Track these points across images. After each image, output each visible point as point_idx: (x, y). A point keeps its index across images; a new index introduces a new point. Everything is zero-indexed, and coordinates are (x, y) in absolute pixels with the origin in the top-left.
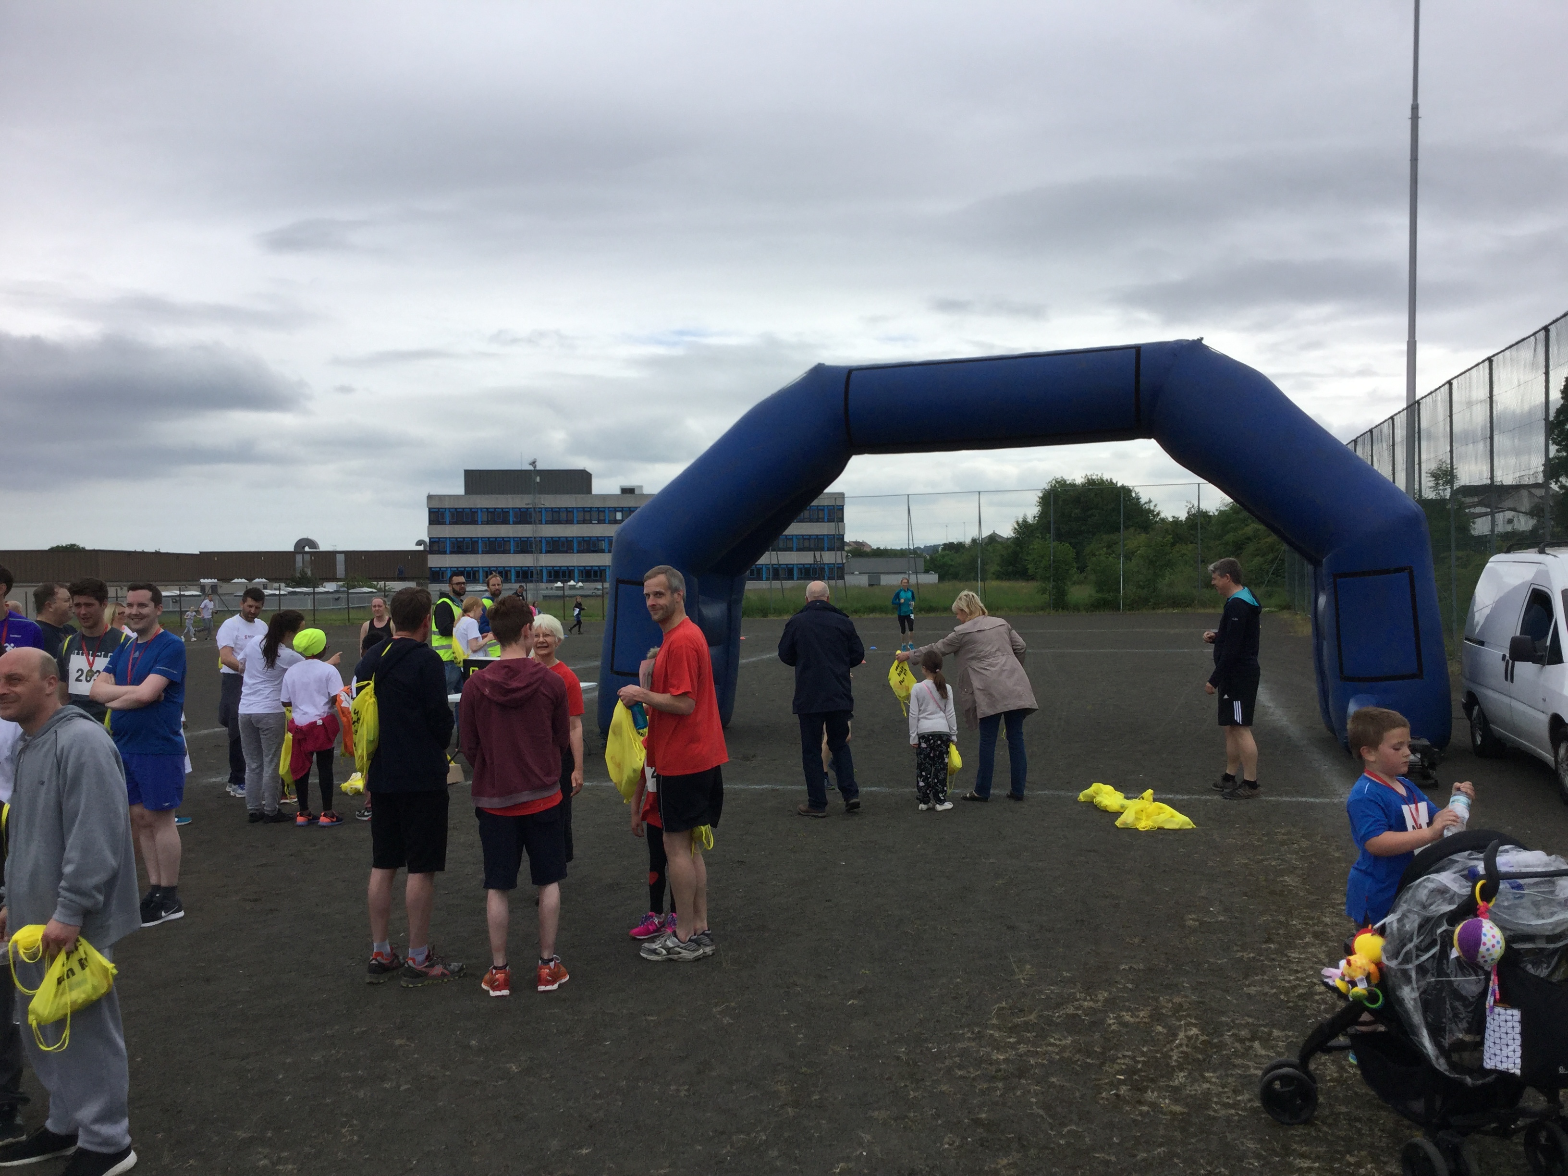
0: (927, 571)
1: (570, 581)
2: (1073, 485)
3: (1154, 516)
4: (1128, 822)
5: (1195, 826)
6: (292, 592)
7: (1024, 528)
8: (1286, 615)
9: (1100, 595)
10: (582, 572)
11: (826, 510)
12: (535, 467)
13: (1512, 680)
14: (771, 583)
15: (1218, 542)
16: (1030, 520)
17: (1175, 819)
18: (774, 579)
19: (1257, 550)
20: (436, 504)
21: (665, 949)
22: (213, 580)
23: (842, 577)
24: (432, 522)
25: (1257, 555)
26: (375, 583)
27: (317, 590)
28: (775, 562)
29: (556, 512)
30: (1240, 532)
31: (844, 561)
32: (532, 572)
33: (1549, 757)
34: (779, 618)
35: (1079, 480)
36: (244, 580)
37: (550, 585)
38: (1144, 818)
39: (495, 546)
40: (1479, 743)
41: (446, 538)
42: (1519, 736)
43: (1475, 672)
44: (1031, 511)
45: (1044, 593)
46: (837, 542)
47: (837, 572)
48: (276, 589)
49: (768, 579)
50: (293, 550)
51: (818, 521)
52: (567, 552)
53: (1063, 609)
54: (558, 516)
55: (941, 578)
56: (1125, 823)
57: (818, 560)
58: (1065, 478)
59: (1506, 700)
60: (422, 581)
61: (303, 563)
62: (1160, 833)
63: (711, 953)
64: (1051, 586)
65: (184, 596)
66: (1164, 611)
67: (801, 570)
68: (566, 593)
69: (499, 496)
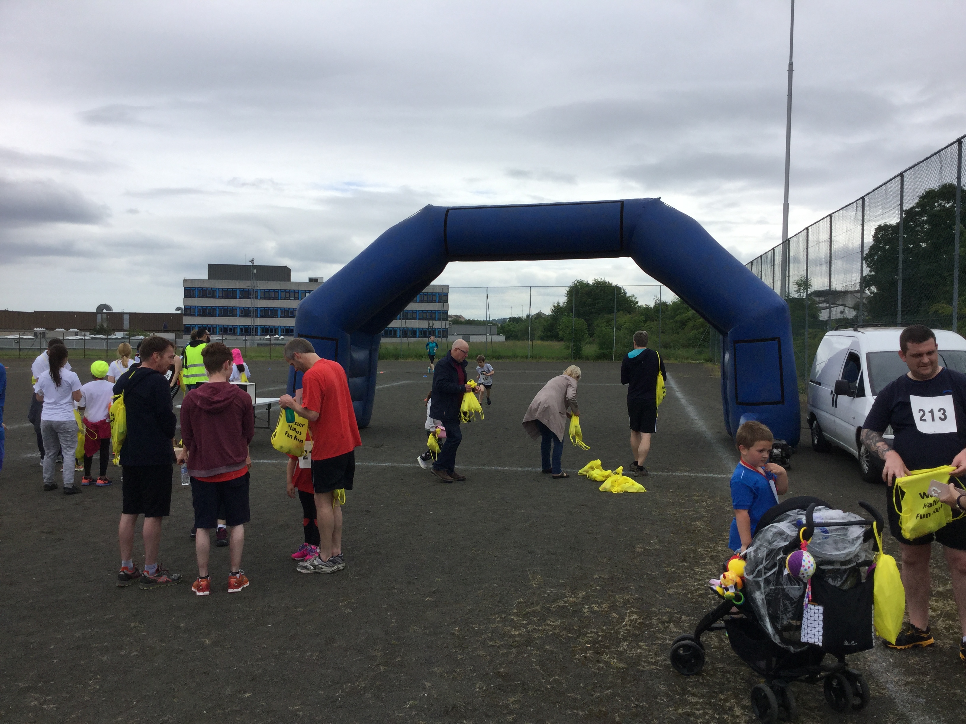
0: (498, 334)
1: (275, 335)
2: (587, 284)
3: (635, 304)
4: (607, 488)
5: (646, 491)
6: (94, 337)
7: (558, 310)
8: (709, 365)
9: (601, 351)
10: (283, 329)
11: (437, 294)
12: (253, 264)
13: (836, 407)
14: (401, 340)
15: (671, 321)
16: (561, 304)
17: (635, 486)
18: (403, 337)
19: (693, 326)
20: (189, 285)
21: (312, 566)
22: (43, 329)
23: (446, 337)
24: (186, 296)
25: (695, 329)
26: (148, 333)
27: (109, 337)
28: (404, 326)
29: (266, 292)
30: (684, 316)
31: (448, 327)
32: (250, 329)
33: (855, 452)
34: (406, 361)
35: (591, 282)
36: (63, 330)
37: (262, 337)
38: (616, 486)
39: (227, 312)
40: (816, 443)
41: (195, 306)
42: (839, 439)
43: (815, 402)
44: (562, 300)
45: (568, 349)
46: (444, 315)
47: (444, 333)
48: (83, 336)
49: (400, 337)
50: (95, 311)
51: (432, 302)
52: (273, 317)
53: (579, 358)
54: (268, 295)
55: (507, 338)
56: (605, 489)
57: (431, 325)
58: (583, 280)
59: (832, 418)
60: (179, 333)
61: (102, 320)
62: (625, 494)
63: (342, 568)
64: (572, 344)
65: (22, 338)
67: (421, 331)
68: (272, 342)
69: (231, 281)
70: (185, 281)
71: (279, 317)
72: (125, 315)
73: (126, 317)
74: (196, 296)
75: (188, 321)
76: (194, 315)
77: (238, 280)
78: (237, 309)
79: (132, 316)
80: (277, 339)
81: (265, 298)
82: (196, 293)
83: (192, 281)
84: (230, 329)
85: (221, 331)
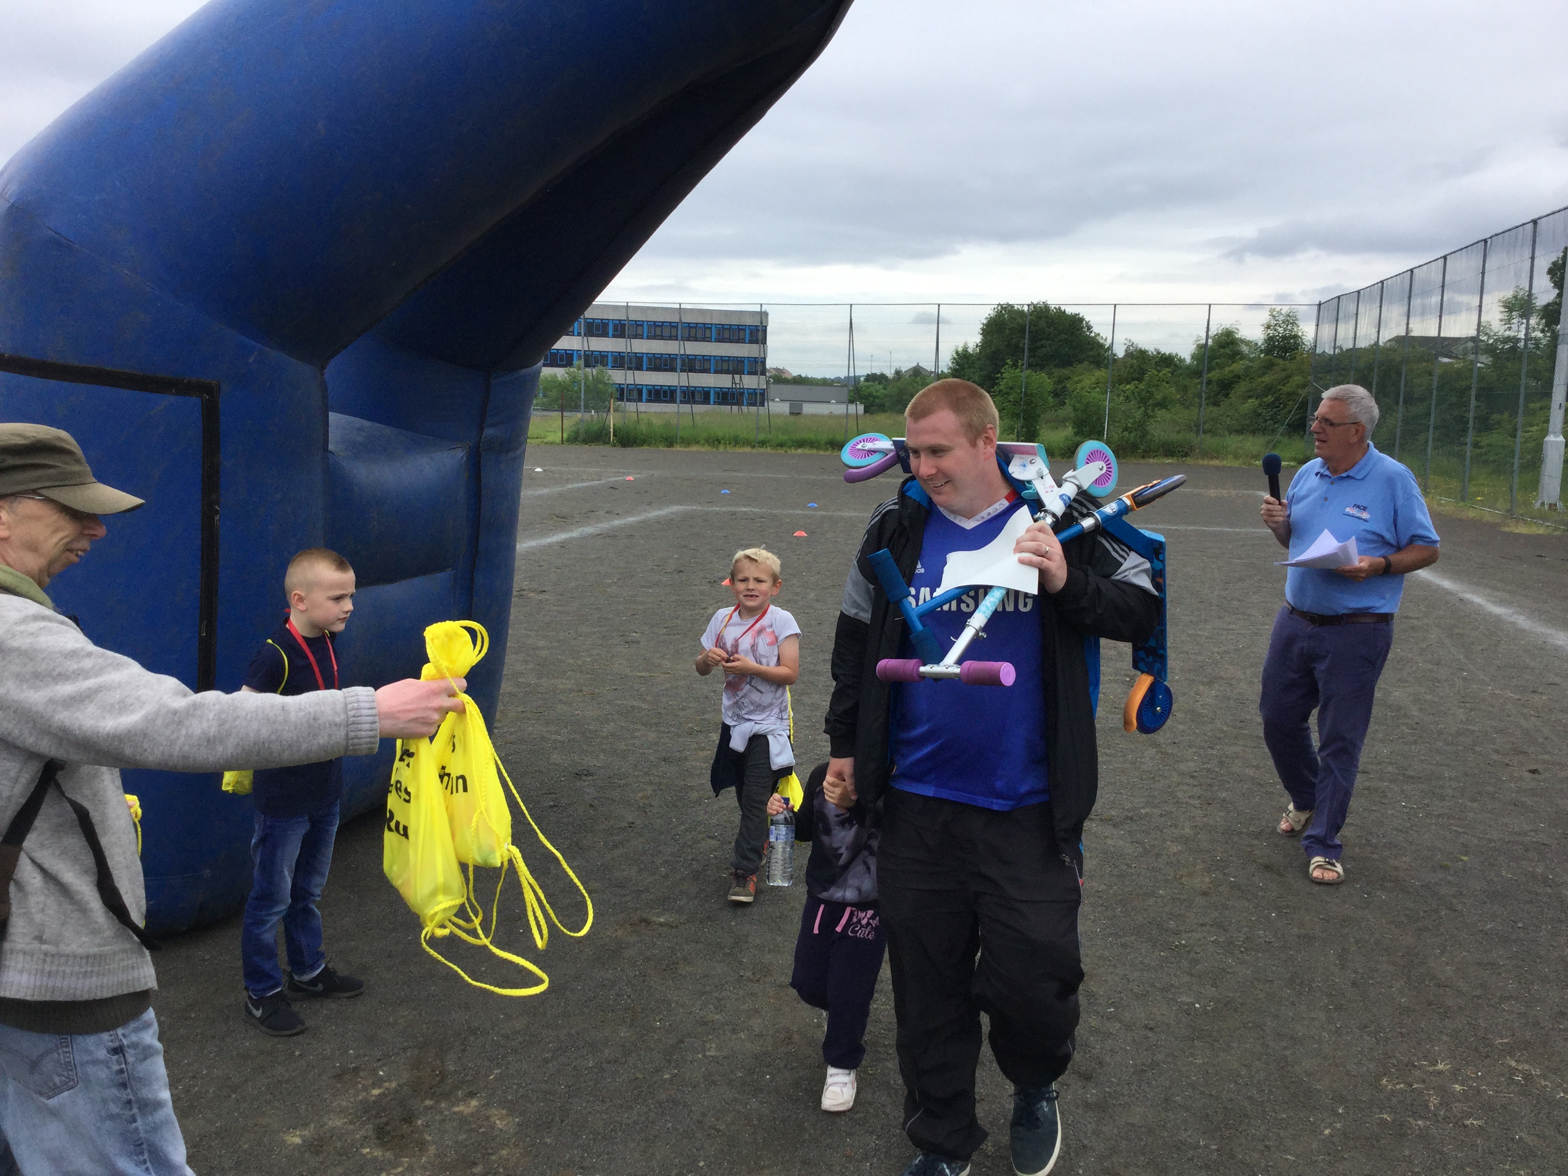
0: (852, 401)
2: (1021, 313)
3: (1107, 352)
7: (964, 359)
11: (747, 329)
14: (681, 407)
16: (970, 350)
18: (681, 402)
19: (1249, 391)
23: (762, 404)
25: (1250, 397)
30: (1227, 369)
31: (765, 387)
34: (687, 449)
44: (973, 339)
46: (757, 366)
47: (758, 398)
51: (738, 341)
55: (866, 411)
57: (737, 384)
58: (1013, 303)
64: (1020, 425)
66: (1156, 460)
67: (718, 394)
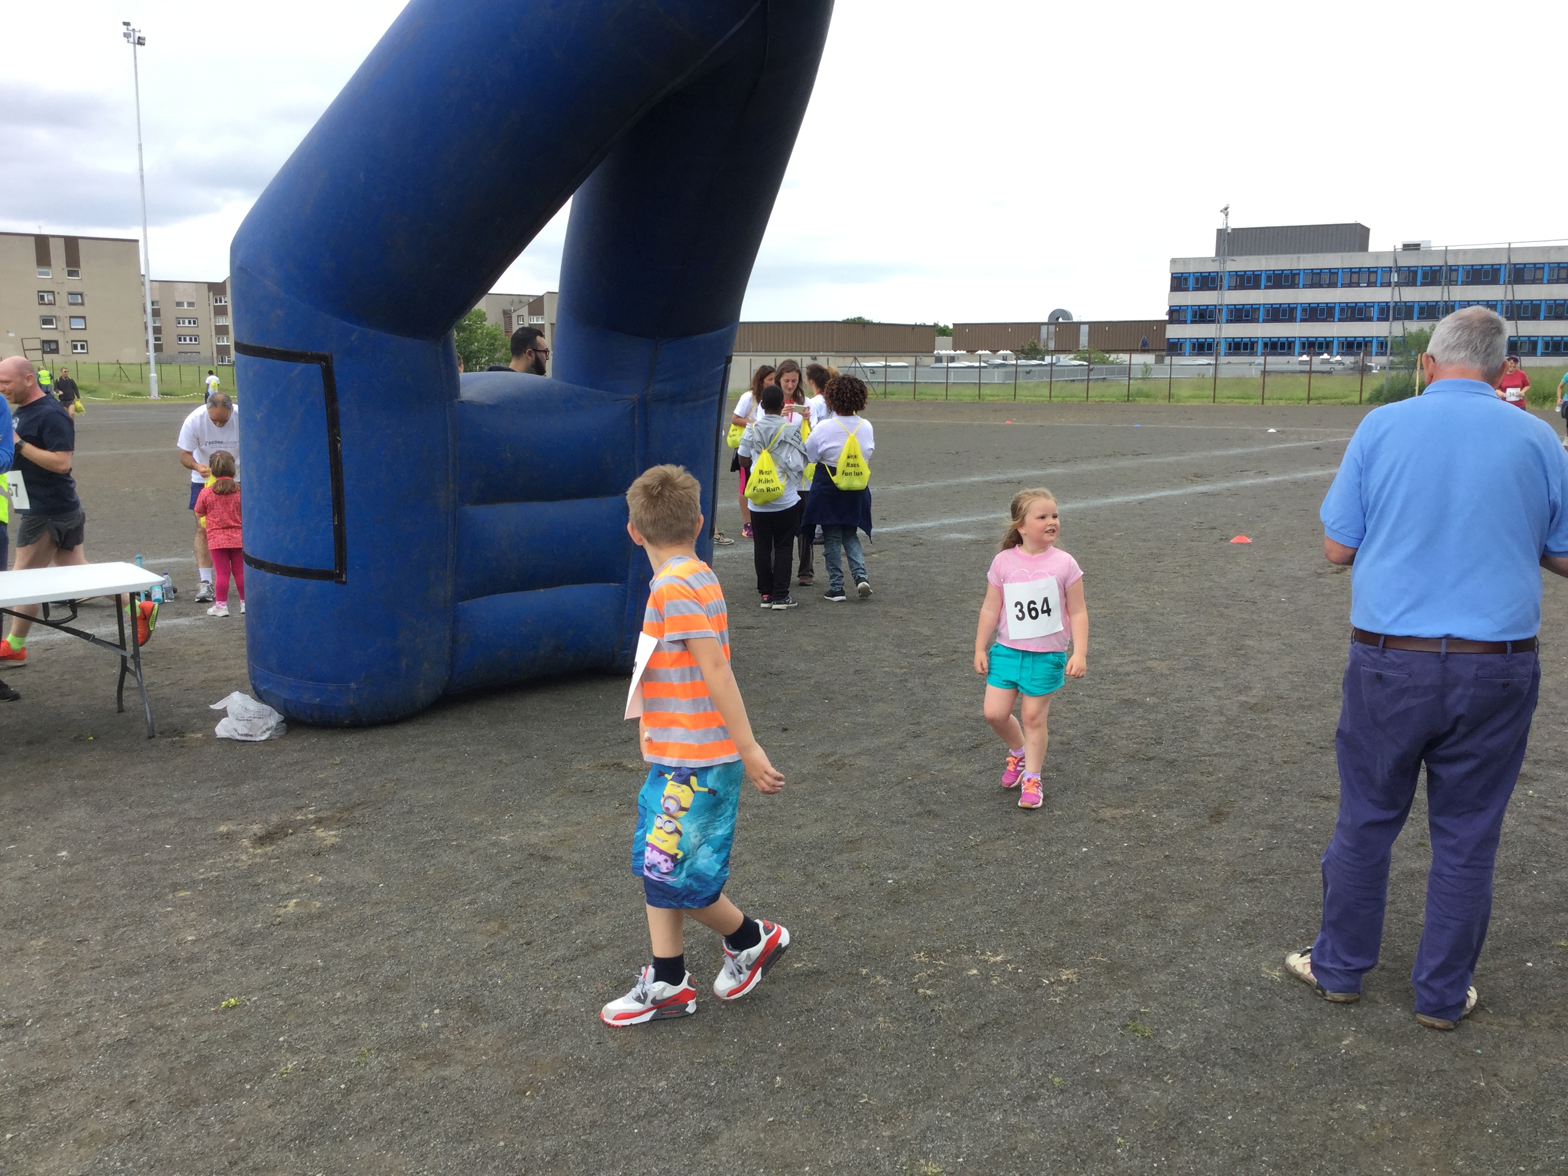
1: (1323, 355)
10: (1342, 344)
12: (1227, 215)
20: (1180, 269)
24: (1173, 289)
29: (1316, 273)
37: (1296, 359)
41: (1188, 306)
50: (1046, 320)
52: (1326, 321)
54: (1318, 279)
60: (1159, 353)
61: (1048, 335)
68: (1314, 368)
69: (1252, 257)
70: (1174, 261)
71: (1336, 319)
72: (1082, 326)
73: (1084, 329)
74: (1191, 289)
75: (1174, 332)
76: (1185, 322)
77: (1263, 254)
78: (1259, 309)
79: (1095, 326)
80: (1326, 362)
81: (1312, 286)
82: (1191, 283)
83: (1185, 261)
84: (1246, 344)
85: (1230, 349)
